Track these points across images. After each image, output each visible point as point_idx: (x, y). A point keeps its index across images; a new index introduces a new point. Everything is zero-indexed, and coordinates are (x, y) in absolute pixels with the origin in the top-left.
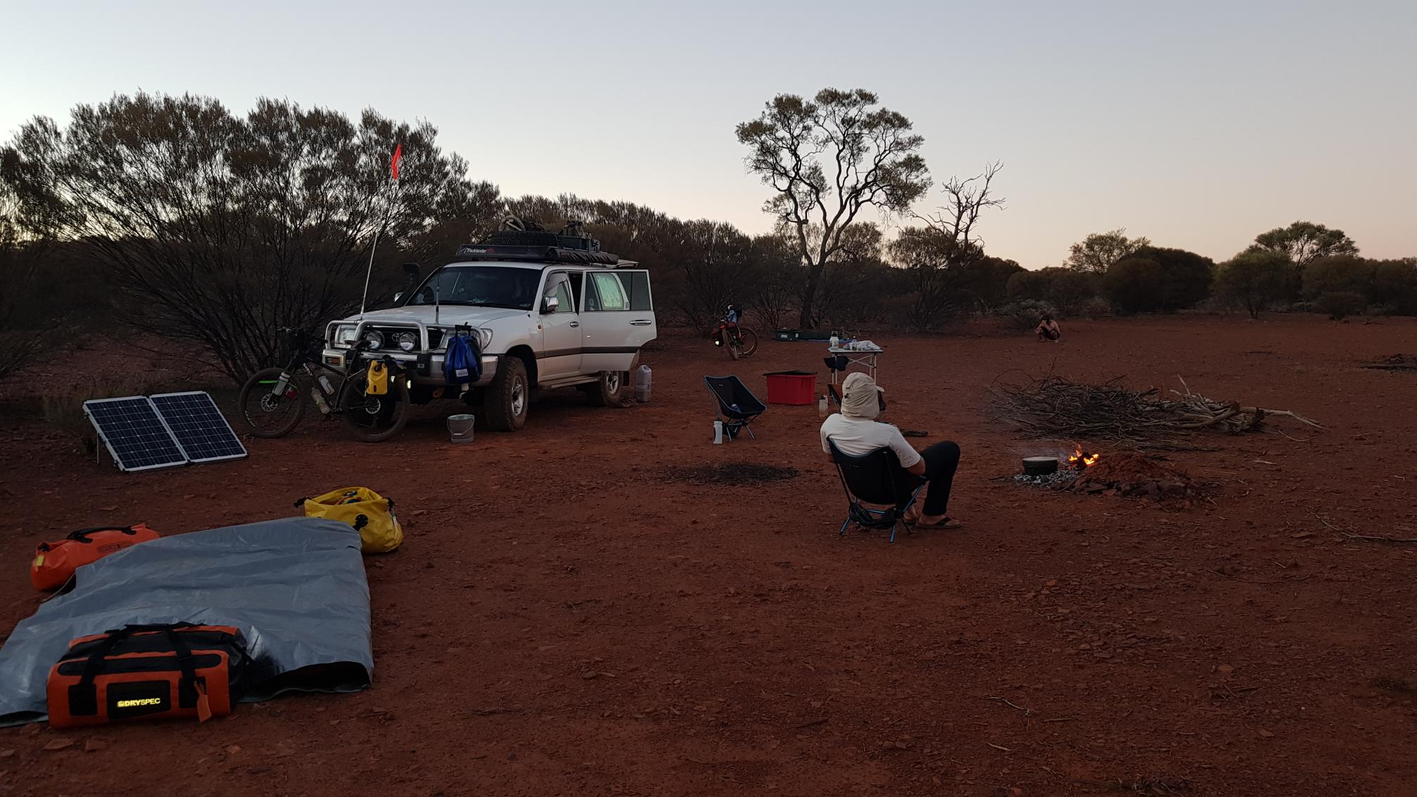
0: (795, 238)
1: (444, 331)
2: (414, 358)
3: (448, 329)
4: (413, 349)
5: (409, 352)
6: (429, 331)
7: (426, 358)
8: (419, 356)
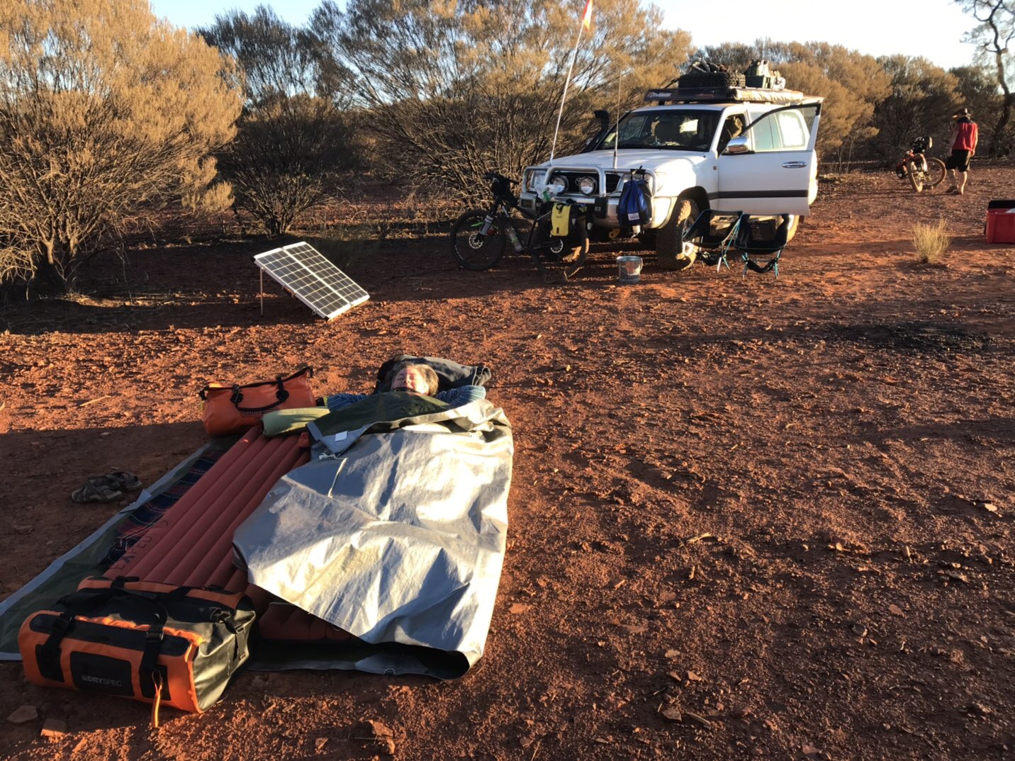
0: (992, 68)
1: (620, 175)
2: (592, 201)
3: (625, 173)
4: (593, 192)
5: (588, 196)
6: (607, 176)
7: (602, 202)
8: (598, 200)
